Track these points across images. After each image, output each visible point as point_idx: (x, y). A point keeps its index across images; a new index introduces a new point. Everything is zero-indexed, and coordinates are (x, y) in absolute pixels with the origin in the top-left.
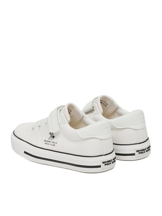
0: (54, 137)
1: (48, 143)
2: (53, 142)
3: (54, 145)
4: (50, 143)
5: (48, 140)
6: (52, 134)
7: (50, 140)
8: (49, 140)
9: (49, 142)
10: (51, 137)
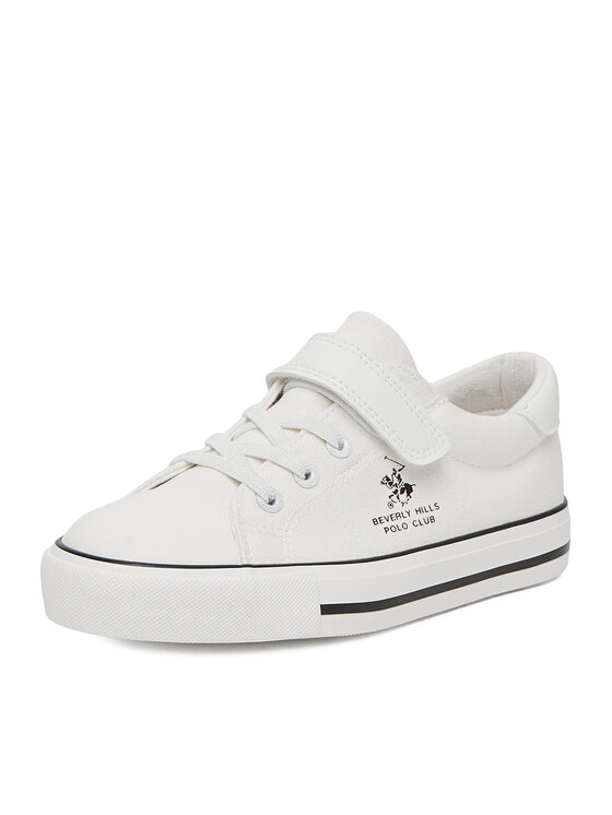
0: (408, 489)
1: (399, 522)
2: (419, 511)
3: (432, 519)
4: (408, 521)
5: (387, 512)
6: (396, 481)
7: (398, 508)
8: (394, 511)
9: (399, 515)
10: (396, 492)
